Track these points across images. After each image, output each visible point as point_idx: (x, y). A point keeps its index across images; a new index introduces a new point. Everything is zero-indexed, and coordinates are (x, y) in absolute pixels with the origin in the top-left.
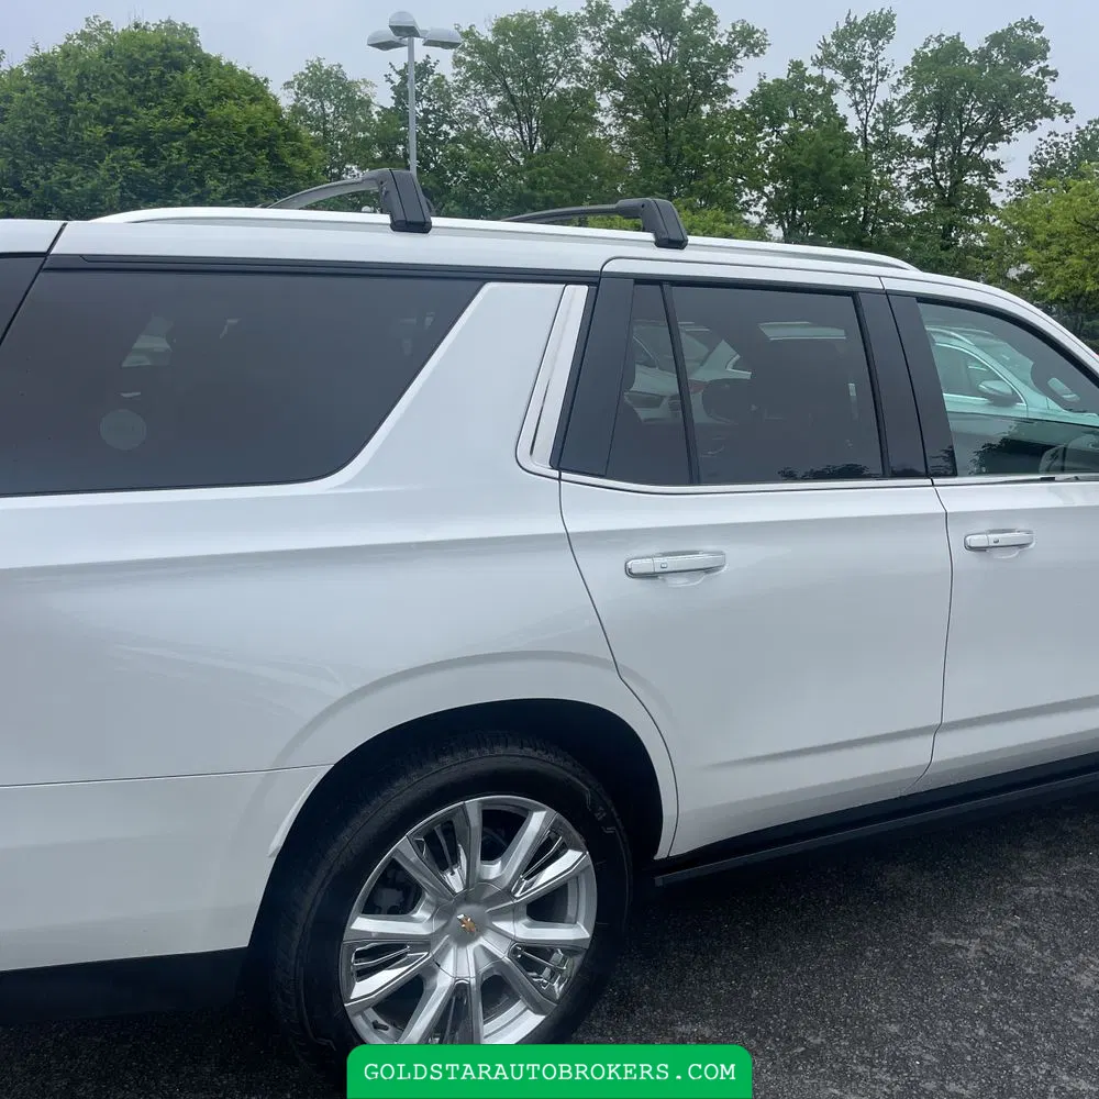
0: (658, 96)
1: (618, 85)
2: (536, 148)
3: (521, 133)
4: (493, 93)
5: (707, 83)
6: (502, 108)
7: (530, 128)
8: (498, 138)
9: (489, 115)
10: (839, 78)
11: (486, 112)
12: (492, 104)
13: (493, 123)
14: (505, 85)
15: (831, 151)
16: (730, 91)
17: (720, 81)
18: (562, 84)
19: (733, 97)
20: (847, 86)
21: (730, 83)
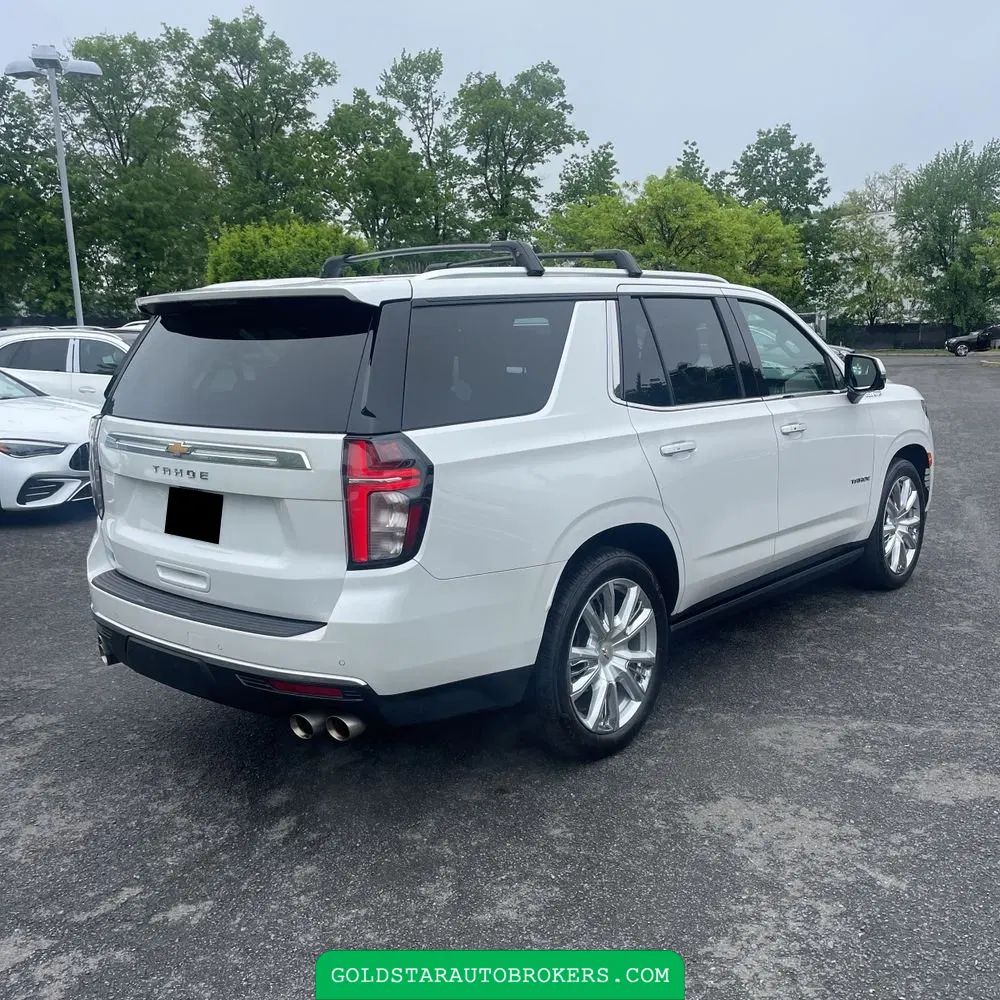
0: (243, 117)
1: (204, 106)
2: (128, 162)
3: (113, 149)
4: (80, 110)
5: (287, 108)
6: (89, 123)
7: (120, 143)
8: (88, 153)
9: (75, 130)
10: (401, 106)
11: (72, 128)
12: (79, 120)
13: (79, 137)
14: (90, 102)
15: (403, 169)
16: (310, 115)
17: (300, 106)
18: (149, 104)
19: (313, 120)
20: (409, 113)
21: (309, 108)
